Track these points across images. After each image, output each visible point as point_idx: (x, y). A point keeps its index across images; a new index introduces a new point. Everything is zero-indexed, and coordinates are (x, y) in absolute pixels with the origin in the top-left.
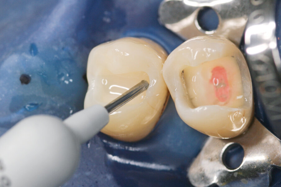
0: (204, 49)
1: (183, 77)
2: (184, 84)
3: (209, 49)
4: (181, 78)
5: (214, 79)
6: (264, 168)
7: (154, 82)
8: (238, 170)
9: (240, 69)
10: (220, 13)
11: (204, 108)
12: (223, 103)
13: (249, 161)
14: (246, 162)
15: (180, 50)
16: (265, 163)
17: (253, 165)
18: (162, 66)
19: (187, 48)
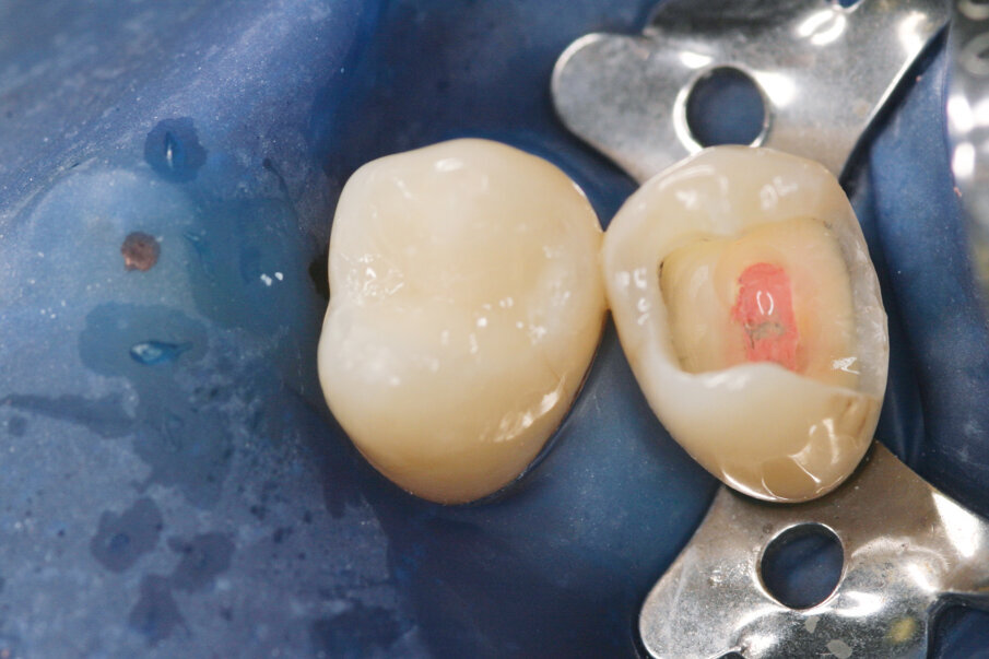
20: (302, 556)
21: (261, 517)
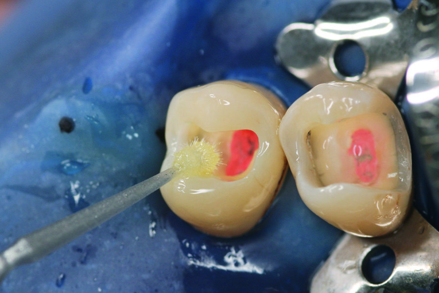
0: (344, 99)
1: (309, 142)
2: (310, 152)
3: (351, 100)
4: (307, 142)
5: (355, 146)
6: (424, 282)
7: (265, 146)
8: (386, 284)
9: (395, 132)
10: (369, 51)
11: (340, 187)
12: (367, 184)
13: (402, 272)
14: (398, 273)
15: (307, 99)
16: (427, 276)
17: (408, 278)
18: (279, 123)
19: (318, 95)
20: (132, 255)
21: (115, 238)
